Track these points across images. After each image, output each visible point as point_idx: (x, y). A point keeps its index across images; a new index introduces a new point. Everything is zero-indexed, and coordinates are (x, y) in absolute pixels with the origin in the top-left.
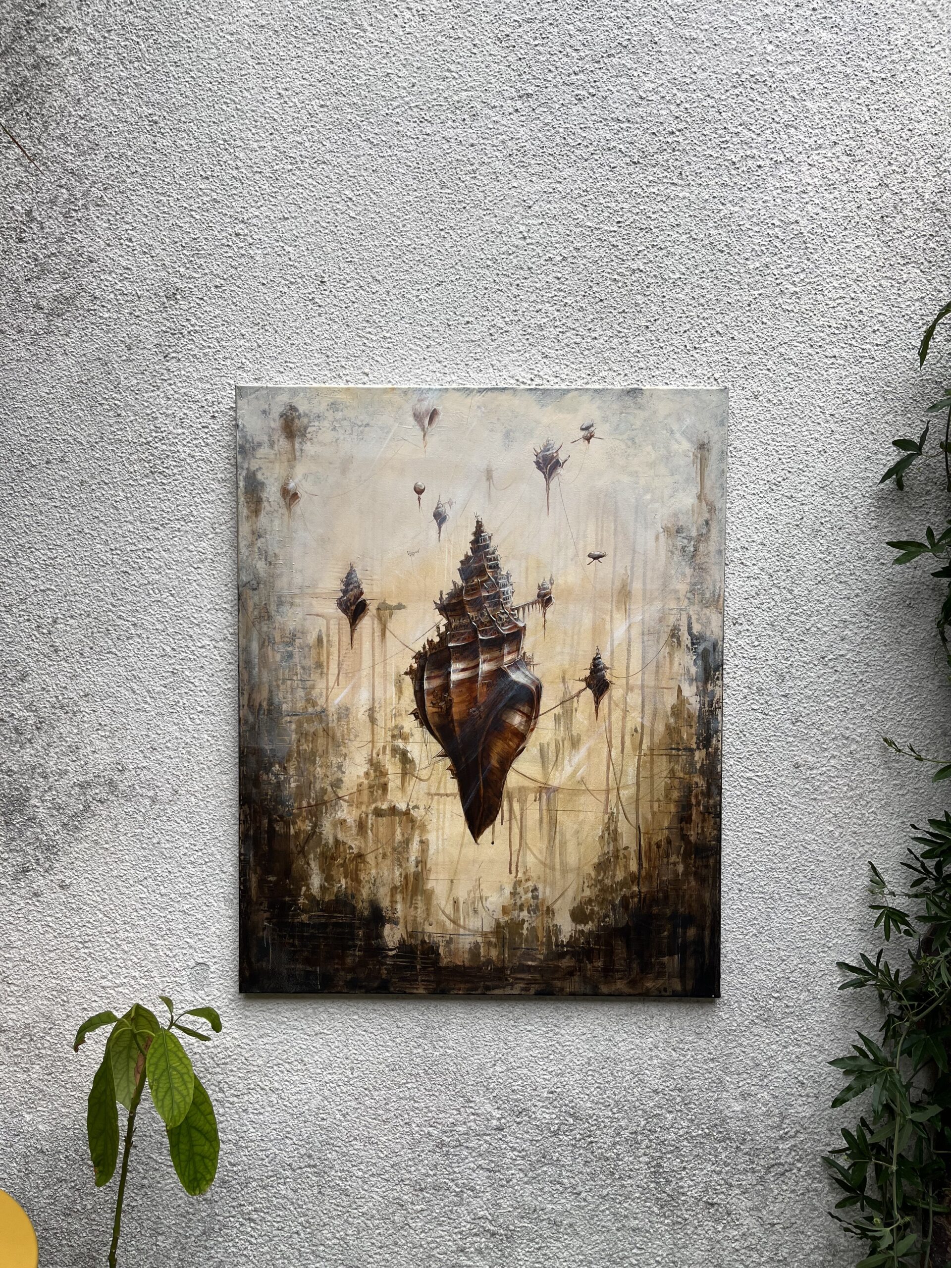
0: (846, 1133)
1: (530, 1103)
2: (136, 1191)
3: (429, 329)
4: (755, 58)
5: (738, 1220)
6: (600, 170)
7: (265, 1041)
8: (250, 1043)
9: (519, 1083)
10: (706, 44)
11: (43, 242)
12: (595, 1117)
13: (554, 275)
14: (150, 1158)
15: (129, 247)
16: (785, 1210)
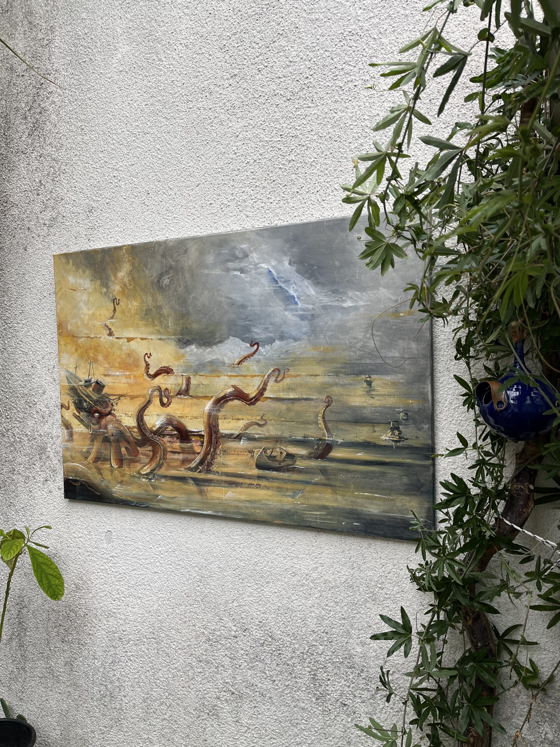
1: (250, 626)
3: (194, 210)
6: (271, 108)
7: (135, 572)
9: (245, 614)
12: (282, 640)
13: (250, 171)
15: (75, 190)
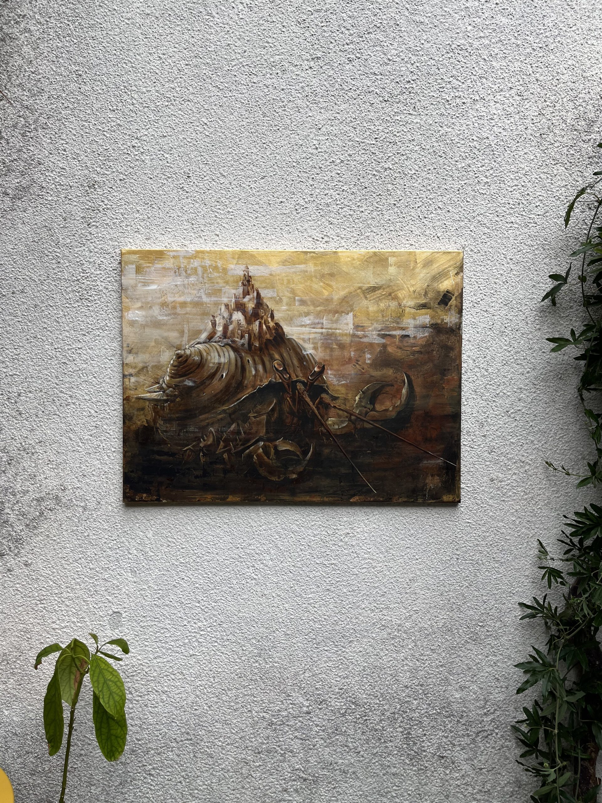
0: (526, 710)
1: (327, 696)
2: (76, 758)
3: (257, 206)
4: (460, 35)
5: (459, 767)
6: (364, 105)
7: (158, 661)
8: (149, 662)
9: (320, 683)
10: (430, 26)
11: (9, 152)
12: (368, 704)
13: (336, 171)
14: (86, 737)
15: (64, 155)
16: (488, 759)
